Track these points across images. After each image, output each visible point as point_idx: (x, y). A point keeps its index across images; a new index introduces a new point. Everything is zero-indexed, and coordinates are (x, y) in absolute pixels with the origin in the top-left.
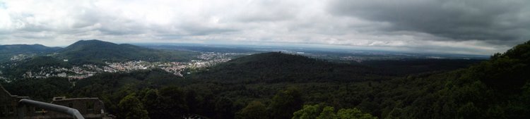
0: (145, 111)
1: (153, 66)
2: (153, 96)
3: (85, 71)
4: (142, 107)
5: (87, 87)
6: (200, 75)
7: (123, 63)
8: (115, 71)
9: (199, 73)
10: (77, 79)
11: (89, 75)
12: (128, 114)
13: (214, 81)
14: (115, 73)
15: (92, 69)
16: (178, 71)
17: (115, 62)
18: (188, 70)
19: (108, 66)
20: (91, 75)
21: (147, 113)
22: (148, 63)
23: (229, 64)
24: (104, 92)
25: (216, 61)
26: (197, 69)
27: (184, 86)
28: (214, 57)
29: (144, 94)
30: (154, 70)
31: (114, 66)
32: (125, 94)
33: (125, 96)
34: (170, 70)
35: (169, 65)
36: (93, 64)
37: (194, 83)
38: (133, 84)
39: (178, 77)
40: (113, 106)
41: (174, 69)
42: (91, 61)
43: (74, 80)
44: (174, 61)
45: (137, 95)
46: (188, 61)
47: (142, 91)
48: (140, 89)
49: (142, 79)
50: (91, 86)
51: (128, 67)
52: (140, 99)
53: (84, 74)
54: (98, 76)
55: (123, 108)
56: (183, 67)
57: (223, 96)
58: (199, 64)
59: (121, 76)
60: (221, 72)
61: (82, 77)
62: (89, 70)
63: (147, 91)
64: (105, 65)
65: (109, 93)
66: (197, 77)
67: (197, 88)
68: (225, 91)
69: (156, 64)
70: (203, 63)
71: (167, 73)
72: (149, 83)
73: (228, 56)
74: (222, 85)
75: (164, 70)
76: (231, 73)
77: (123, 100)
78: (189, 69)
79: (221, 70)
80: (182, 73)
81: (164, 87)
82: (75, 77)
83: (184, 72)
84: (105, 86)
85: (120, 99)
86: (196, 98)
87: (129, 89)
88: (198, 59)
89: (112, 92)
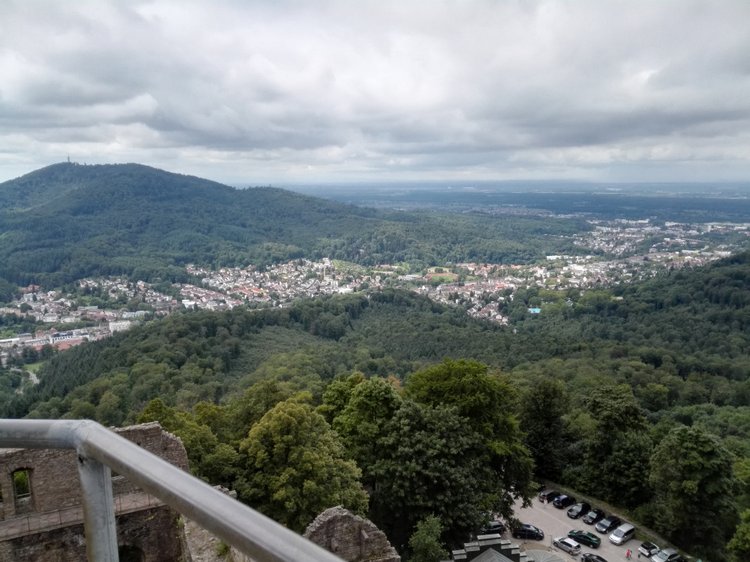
0: (351, 464)
1: (376, 283)
2: (380, 405)
3: (92, 311)
4: (337, 448)
5: (104, 381)
6: (586, 318)
7: (261, 269)
8: (231, 304)
9: (579, 313)
10: (47, 350)
11: (113, 326)
12: (284, 477)
13: (644, 350)
14: (229, 314)
15: (123, 300)
16: (486, 299)
17: (230, 263)
18: (530, 297)
19: (197, 281)
20: (123, 326)
21: (358, 472)
22: (358, 268)
23: (717, 274)
24: (184, 393)
25: (656, 257)
26: (572, 294)
27: (512, 365)
28: (653, 241)
29: (343, 396)
30: (381, 298)
31: (223, 279)
32: (271, 397)
33: (270, 404)
34: (455, 296)
35: (448, 274)
36: (132, 275)
37: (557, 353)
38: (299, 354)
39: (487, 325)
40: (226, 450)
41: (471, 290)
42: (118, 261)
43: (30, 356)
44: (473, 256)
45: (316, 400)
46: (532, 257)
47: (337, 384)
48: (327, 376)
49: (335, 335)
50: (121, 376)
51: (278, 286)
52: (330, 416)
53: (87, 323)
54: (155, 330)
55: (262, 454)
56: (508, 283)
57: (687, 420)
58: (581, 271)
59: (253, 322)
60: (682, 309)
61: (76, 338)
62: (112, 306)
63: (354, 382)
64: (185, 279)
65: (205, 395)
66: (573, 329)
67: (569, 377)
68: (694, 399)
69: (389, 270)
70: (599, 268)
71: (437, 309)
72: (363, 351)
73: (716, 238)
74: (683, 372)
75: (425, 299)
76: (727, 319)
77: (264, 422)
78: (535, 292)
79: (678, 301)
80: (503, 309)
81: (427, 367)
82: (37, 342)
83: (515, 305)
84: (189, 370)
85: (249, 418)
86: (565, 418)
87: (286, 378)
88: (573, 251)
89: (219, 392)
